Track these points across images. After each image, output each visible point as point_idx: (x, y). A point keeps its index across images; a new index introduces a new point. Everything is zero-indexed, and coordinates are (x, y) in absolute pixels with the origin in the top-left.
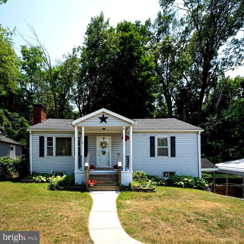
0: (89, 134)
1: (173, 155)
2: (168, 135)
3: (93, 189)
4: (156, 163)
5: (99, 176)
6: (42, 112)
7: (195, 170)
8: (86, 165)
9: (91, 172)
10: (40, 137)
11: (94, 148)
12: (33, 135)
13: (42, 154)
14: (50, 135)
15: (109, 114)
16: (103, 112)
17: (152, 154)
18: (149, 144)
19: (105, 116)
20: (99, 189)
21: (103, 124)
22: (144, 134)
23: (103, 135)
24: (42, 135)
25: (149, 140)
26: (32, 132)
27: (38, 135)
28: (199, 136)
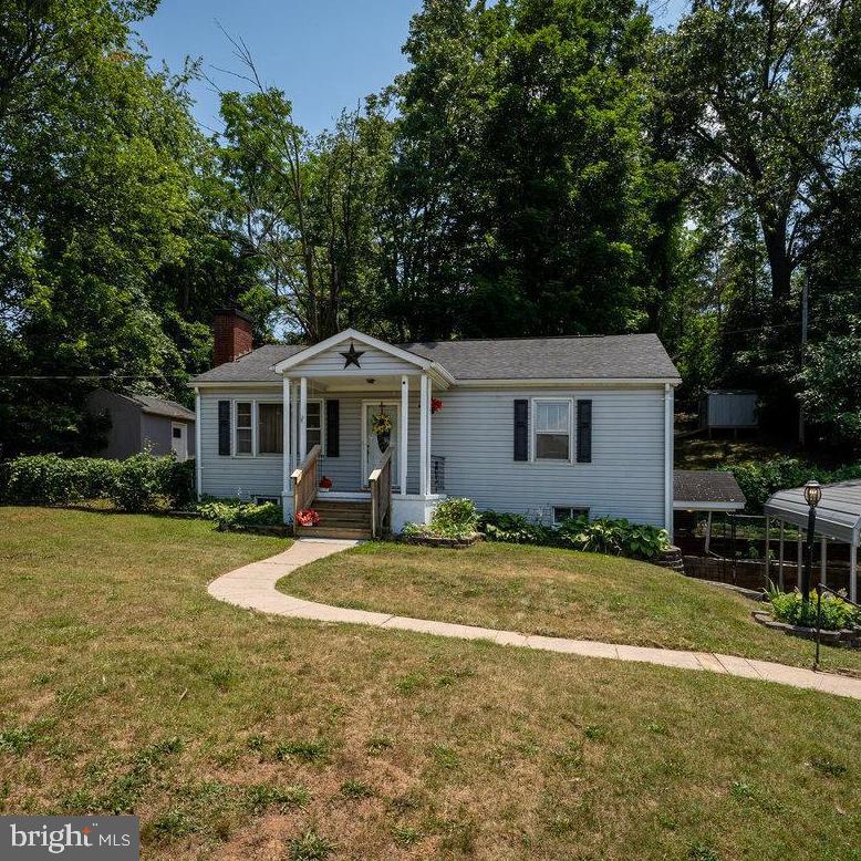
0: (344, 395)
1: (584, 456)
2: (570, 396)
3: (309, 533)
4: (531, 478)
5: (335, 504)
6: (236, 330)
7: (655, 504)
8: (293, 475)
9: (319, 494)
10: (220, 402)
11: (356, 432)
12: (204, 396)
13: (224, 450)
14: (244, 398)
15: (366, 345)
16: (352, 339)
17: (520, 454)
18: (512, 422)
19: (357, 349)
20: (322, 533)
21: (352, 371)
22: (494, 394)
23: (380, 398)
24: (224, 397)
25: (512, 410)
26: (200, 389)
27: (215, 396)
28: (669, 399)
